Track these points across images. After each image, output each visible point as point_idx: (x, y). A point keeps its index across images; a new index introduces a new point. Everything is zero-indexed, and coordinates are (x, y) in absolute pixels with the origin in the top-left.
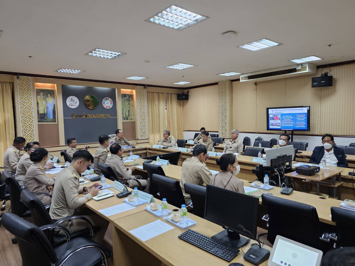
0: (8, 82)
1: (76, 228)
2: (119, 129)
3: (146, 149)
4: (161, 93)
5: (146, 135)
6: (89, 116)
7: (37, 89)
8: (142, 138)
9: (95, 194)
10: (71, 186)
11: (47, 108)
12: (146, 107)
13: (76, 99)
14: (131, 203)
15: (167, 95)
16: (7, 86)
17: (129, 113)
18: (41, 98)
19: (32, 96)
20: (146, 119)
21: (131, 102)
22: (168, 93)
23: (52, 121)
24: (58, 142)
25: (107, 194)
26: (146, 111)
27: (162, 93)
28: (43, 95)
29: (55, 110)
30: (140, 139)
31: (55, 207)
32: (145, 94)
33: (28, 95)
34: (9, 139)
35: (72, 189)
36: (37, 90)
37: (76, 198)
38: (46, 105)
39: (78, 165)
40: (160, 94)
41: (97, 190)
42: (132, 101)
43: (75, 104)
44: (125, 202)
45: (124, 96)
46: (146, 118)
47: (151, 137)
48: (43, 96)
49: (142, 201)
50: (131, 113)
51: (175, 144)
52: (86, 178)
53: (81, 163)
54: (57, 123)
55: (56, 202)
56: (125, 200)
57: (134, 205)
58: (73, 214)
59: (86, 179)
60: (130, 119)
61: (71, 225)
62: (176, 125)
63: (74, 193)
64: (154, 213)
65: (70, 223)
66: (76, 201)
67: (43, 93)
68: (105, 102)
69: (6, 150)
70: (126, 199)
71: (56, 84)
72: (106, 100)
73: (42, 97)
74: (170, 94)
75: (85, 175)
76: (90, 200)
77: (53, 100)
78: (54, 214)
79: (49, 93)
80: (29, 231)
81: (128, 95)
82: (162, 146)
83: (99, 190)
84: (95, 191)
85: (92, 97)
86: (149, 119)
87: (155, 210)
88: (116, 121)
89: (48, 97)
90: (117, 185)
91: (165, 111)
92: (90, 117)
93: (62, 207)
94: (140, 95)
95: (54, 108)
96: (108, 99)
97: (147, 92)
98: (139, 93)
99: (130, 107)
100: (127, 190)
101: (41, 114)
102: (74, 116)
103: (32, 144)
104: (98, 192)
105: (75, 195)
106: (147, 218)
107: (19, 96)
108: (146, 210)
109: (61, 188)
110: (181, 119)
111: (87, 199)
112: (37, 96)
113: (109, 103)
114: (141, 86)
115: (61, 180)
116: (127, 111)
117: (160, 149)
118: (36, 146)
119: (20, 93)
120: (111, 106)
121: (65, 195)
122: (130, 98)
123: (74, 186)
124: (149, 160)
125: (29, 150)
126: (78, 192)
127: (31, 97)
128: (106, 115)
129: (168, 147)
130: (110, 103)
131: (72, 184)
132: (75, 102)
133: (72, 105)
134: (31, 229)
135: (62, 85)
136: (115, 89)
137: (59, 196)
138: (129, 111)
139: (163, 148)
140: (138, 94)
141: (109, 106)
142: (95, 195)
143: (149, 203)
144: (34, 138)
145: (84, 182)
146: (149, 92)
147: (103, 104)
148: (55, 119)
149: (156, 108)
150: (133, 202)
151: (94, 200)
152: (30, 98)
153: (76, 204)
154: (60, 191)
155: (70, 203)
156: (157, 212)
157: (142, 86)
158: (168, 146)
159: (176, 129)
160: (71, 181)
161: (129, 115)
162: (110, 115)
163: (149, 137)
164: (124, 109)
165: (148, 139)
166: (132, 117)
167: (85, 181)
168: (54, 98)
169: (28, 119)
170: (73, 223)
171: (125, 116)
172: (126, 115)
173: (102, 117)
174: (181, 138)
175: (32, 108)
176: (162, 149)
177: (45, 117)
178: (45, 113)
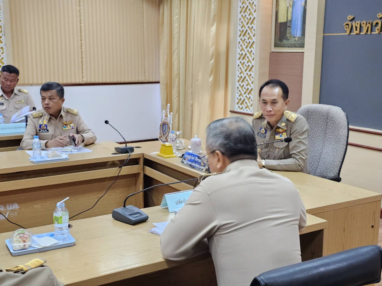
11: (293, 5)
101: (281, 24)
102: (350, 27)
177: (288, 32)
178: (288, 21)
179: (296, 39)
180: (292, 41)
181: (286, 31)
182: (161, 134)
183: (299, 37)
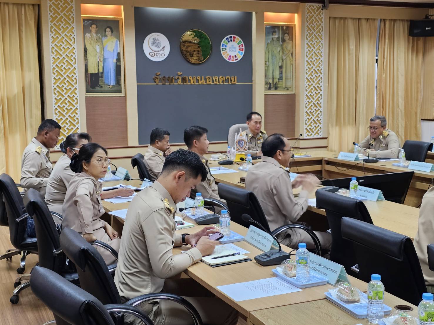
0: (29, 5)
1: (166, 321)
2: (256, 111)
3: (319, 162)
4: (365, 19)
5: (320, 128)
6: (191, 79)
7: (84, 18)
8: (311, 134)
9: (208, 252)
10: (160, 226)
11: (104, 61)
12: (324, 58)
13: (163, 40)
14: (289, 279)
15: (382, 24)
16: (28, 13)
17: (281, 73)
18: (93, 39)
19: (75, 34)
20: (322, 88)
21: (288, 46)
22: (384, 20)
23: (114, 89)
24: (125, 137)
25: (233, 255)
26: (324, 68)
27: (368, 19)
28: (97, 31)
29: (120, 66)
30: (305, 138)
31: (126, 270)
32: (324, 24)
33: (68, 33)
34: (31, 126)
35: (162, 234)
36: (84, 20)
37: (170, 255)
38: (102, 53)
39: (174, 183)
40: (363, 22)
41: (212, 243)
42: (291, 42)
43: (161, 53)
44: (275, 275)
45: (273, 29)
46: (324, 85)
47: (334, 133)
48: (97, 33)
49: (316, 278)
50: (286, 72)
51: (400, 151)
52: (187, 216)
53: (180, 179)
54: (122, 95)
55: (127, 259)
56: (275, 270)
57: (297, 283)
58: (161, 290)
59: (186, 218)
60: (284, 86)
61: (158, 313)
62: (401, 102)
63: (165, 243)
64: (349, 306)
65: (155, 308)
66: (169, 262)
67: (97, 28)
68: (226, 46)
69: (24, 149)
70: (279, 269)
71: (122, 7)
72: (229, 42)
73: (95, 35)
74: (391, 20)
75: (186, 209)
76: (198, 262)
77: (117, 42)
78: (124, 286)
79: (108, 27)
80: (84, 305)
81: (282, 27)
82: (362, 157)
83: (217, 244)
84: (207, 244)
85: (198, 35)
86: (330, 88)
87: (349, 302)
88: (249, 91)
89: (106, 36)
90: (256, 237)
91: (374, 66)
92: (192, 81)
93: (140, 272)
94: (309, 26)
95: (119, 60)
96: (234, 38)
97: (330, 18)
98: (308, 22)
99: (284, 58)
100: (280, 250)
101: (92, 75)
102: (158, 80)
103: (76, 138)
104: (214, 247)
105: (167, 248)
106: (331, 317)
107: (51, 35)
108: (326, 299)
109: (139, 230)
110: (417, 88)
111: (192, 261)
112: (84, 34)
113: (235, 48)
114: (314, 4)
115: (139, 213)
116: (278, 68)
117: (358, 162)
118: (85, 142)
119: (52, 27)
120: (240, 57)
121: (147, 246)
122: (286, 35)
123: (165, 229)
124: (330, 187)
125: (71, 150)
126: (173, 242)
127: (73, 36)
128: (228, 78)
129: (380, 159)
130: (238, 48)
131: (161, 224)
132: (161, 48)
133: (156, 53)
134: (88, 303)
135: (135, 8)
136: (252, 13)
137: (134, 248)
138: (281, 67)
139: (366, 161)
140: (306, 23)
141: (235, 56)
142: (207, 254)
143: (334, 283)
144: (77, 126)
145: (183, 224)
146: (335, 18)
147: (223, 51)
148: (120, 85)
149: (349, 59)
150: (295, 276)
151: (205, 263)
152: (71, 38)
153: (168, 267)
154: (135, 236)
155: (157, 265)
156: (356, 307)
157: (317, 4)
158: (378, 157)
159: (400, 113)
160: (159, 216)
161: (281, 78)
162: (236, 77)
163: (329, 134)
164: (270, 63)
165: (326, 138)
166: (289, 84)
167: (184, 222)
168: (118, 38)
169: (67, 84)
170: (161, 310)
171: (271, 81)
172: (274, 77)
173: (219, 82)
174: (413, 139)
175: (74, 61)
176: (362, 162)
177: (100, 81)
178: (100, 73)
179: (111, 87)
180: (106, 88)
181: (99, 80)
182: (238, 148)
183: (113, 86)
